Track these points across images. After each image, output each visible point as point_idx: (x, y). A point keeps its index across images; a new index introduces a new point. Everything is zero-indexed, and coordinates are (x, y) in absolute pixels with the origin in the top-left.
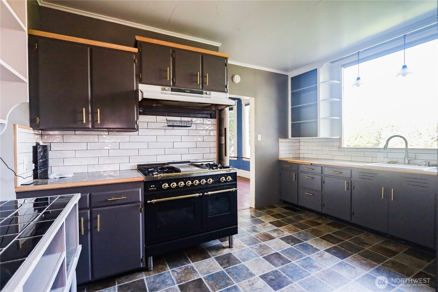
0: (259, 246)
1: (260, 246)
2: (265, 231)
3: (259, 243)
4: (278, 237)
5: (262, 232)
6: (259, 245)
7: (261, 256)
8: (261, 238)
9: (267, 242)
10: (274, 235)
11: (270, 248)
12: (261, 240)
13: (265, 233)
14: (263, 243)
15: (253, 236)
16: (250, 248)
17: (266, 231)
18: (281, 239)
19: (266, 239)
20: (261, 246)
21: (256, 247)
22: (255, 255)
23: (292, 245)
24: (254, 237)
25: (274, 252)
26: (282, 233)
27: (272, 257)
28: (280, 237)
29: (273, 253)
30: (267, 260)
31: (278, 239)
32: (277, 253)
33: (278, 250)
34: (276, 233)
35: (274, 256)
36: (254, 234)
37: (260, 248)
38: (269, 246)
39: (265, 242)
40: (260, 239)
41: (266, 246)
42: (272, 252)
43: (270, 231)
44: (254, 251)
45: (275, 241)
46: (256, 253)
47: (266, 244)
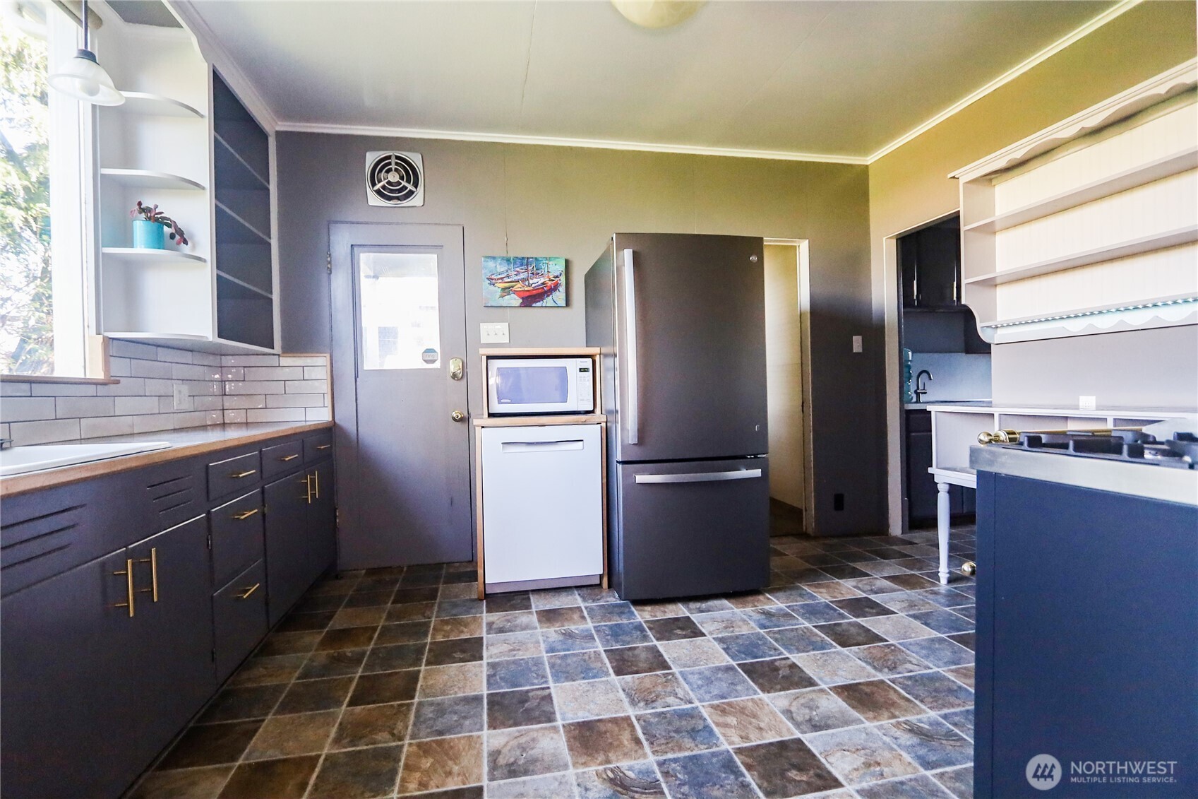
0: (900, 669)
1: (895, 668)
2: (870, 725)
3: (901, 678)
4: (822, 691)
5: (886, 722)
6: (899, 673)
7: (892, 645)
8: (894, 697)
9: (868, 677)
10: (835, 704)
11: (861, 660)
12: (889, 686)
13: (871, 714)
14: (885, 676)
15: (928, 710)
16: (931, 666)
17: (867, 724)
18: (810, 683)
19: (867, 690)
20: (893, 669)
21: (910, 666)
22: (911, 647)
23: (788, 658)
24: (922, 701)
25: (851, 650)
26: (793, 709)
27: (860, 639)
28: (814, 691)
29: (855, 648)
30: (877, 635)
31: (826, 683)
32: (843, 645)
33: (838, 653)
34: (821, 710)
35: (855, 641)
36: (923, 716)
37: (895, 663)
38: (864, 664)
39: (876, 679)
40: (895, 691)
41: (875, 668)
42: (859, 649)
43: (847, 722)
44: (914, 658)
45: (836, 678)
46: (908, 652)
47: (873, 671)
